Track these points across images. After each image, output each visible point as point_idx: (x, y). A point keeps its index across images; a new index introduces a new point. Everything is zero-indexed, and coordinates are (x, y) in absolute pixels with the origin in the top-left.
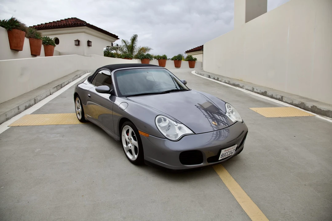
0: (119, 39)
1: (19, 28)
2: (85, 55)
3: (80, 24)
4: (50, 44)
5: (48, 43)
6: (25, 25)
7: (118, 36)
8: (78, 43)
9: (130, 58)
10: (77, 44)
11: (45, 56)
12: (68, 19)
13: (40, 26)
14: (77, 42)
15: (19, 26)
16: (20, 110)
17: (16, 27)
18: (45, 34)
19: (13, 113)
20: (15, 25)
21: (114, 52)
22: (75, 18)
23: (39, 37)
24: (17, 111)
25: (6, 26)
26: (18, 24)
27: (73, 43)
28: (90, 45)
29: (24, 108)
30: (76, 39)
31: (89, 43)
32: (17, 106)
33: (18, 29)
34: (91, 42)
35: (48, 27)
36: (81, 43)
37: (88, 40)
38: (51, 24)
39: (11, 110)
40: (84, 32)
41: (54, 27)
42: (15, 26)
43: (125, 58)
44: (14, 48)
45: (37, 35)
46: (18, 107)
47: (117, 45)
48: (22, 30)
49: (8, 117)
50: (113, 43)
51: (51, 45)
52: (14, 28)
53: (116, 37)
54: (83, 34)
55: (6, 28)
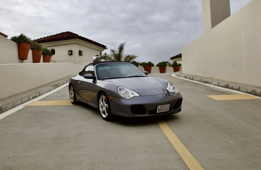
0: (107, 48)
2: (77, 62)
3: (73, 37)
4: (47, 55)
5: (46, 53)
6: (30, 39)
7: (106, 46)
8: (71, 53)
10: (70, 53)
12: (63, 33)
13: (40, 40)
15: (26, 41)
16: (30, 98)
17: (24, 41)
18: (44, 46)
19: (25, 100)
20: (23, 40)
21: (103, 60)
22: (69, 32)
23: (40, 49)
24: (28, 98)
25: (17, 41)
26: (25, 39)
27: (67, 53)
28: (81, 54)
29: (32, 97)
30: (69, 50)
31: (80, 53)
32: (28, 95)
33: (25, 43)
34: (82, 52)
35: (46, 40)
36: (73, 53)
37: (80, 50)
38: (49, 38)
39: (25, 97)
40: (76, 43)
42: (23, 41)
44: (21, 58)
45: (38, 47)
47: (106, 54)
48: (28, 44)
49: (23, 101)
50: (101, 52)
51: (48, 55)
52: (22, 42)
53: (104, 47)
54: (76, 45)
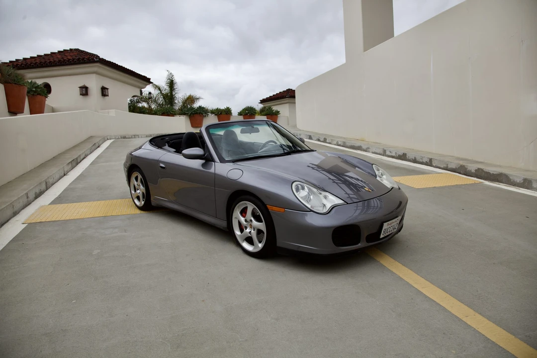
0: (152, 83)
2: (98, 110)
3: (88, 59)
4: (38, 94)
5: (35, 92)
7: (150, 79)
8: (84, 91)
9: (172, 114)
10: (84, 92)
11: (31, 114)
12: (65, 50)
13: (15, 63)
14: (84, 90)
19: (21, 204)
22: (77, 50)
23: (22, 82)
24: (25, 200)
27: (78, 91)
28: (107, 93)
29: (34, 196)
30: (81, 85)
31: (104, 91)
32: (25, 192)
34: (108, 89)
35: (30, 65)
36: (89, 92)
37: (103, 87)
38: (35, 60)
39: (19, 198)
40: (95, 73)
41: (42, 65)
43: (162, 113)
45: (18, 79)
46: (26, 194)
47: (149, 93)
49: (16, 209)
50: (142, 90)
51: (40, 95)
53: (147, 81)
54: (94, 77)
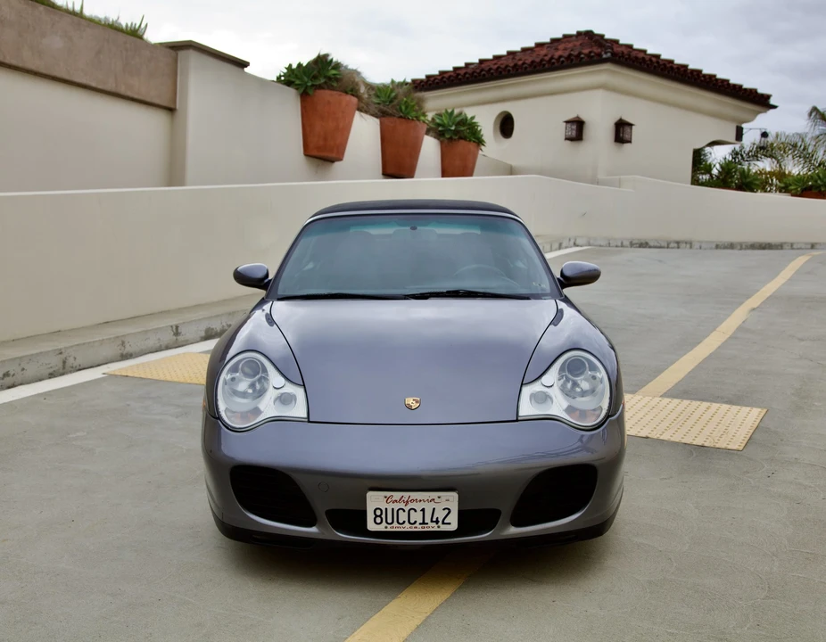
0: (774, 107)
1: (335, 84)
2: (601, 176)
3: (588, 55)
4: (461, 138)
5: (456, 132)
6: (359, 73)
7: (768, 97)
8: (577, 130)
10: (574, 133)
11: (443, 176)
12: (565, 36)
14: (574, 127)
15: (337, 80)
16: (181, 338)
17: (325, 83)
19: (152, 342)
20: (325, 77)
21: (766, 165)
23: (414, 114)
24: (168, 337)
25: (298, 82)
26: (334, 72)
27: (561, 130)
28: (627, 137)
29: (203, 334)
30: (571, 116)
31: (622, 131)
33: (332, 88)
34: (630, 125)
36: (587, 132)
37: (620, 119)
40: (603, 87)
41: (501, 72)
42: (322, 81)
43: (803, 190)
45: (407, 108)
46: (177, 327)
47: (764, 135)
48: (346, 93)
49: (128, 349)
50: (744, 126)
51: (464, 138)
52: (320, 87)
53: (760, 101)
54: (600, 96)
55: (297, 88)
